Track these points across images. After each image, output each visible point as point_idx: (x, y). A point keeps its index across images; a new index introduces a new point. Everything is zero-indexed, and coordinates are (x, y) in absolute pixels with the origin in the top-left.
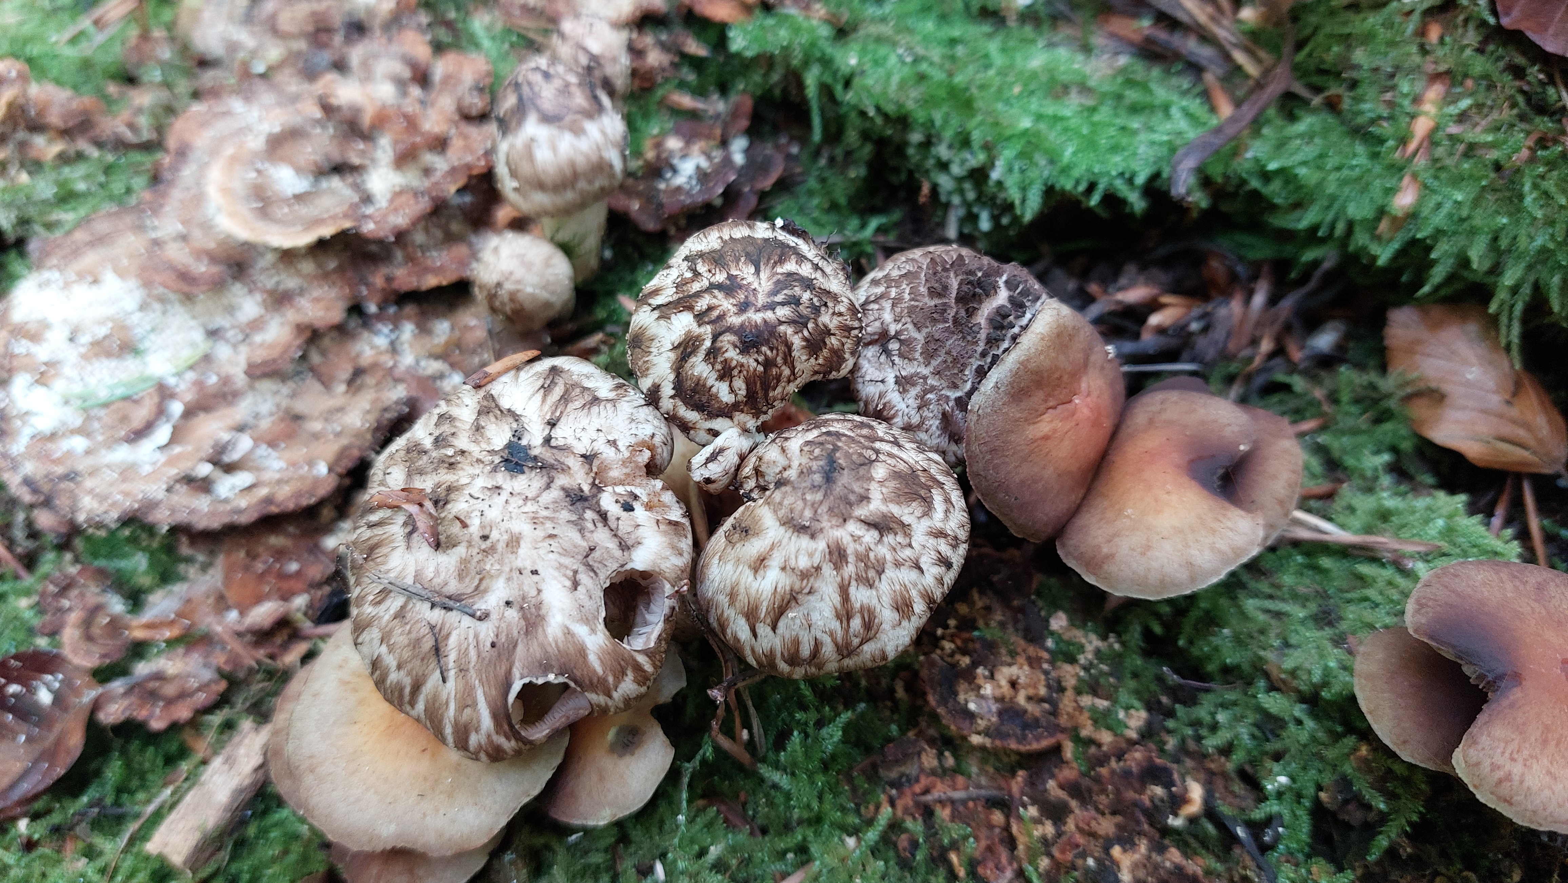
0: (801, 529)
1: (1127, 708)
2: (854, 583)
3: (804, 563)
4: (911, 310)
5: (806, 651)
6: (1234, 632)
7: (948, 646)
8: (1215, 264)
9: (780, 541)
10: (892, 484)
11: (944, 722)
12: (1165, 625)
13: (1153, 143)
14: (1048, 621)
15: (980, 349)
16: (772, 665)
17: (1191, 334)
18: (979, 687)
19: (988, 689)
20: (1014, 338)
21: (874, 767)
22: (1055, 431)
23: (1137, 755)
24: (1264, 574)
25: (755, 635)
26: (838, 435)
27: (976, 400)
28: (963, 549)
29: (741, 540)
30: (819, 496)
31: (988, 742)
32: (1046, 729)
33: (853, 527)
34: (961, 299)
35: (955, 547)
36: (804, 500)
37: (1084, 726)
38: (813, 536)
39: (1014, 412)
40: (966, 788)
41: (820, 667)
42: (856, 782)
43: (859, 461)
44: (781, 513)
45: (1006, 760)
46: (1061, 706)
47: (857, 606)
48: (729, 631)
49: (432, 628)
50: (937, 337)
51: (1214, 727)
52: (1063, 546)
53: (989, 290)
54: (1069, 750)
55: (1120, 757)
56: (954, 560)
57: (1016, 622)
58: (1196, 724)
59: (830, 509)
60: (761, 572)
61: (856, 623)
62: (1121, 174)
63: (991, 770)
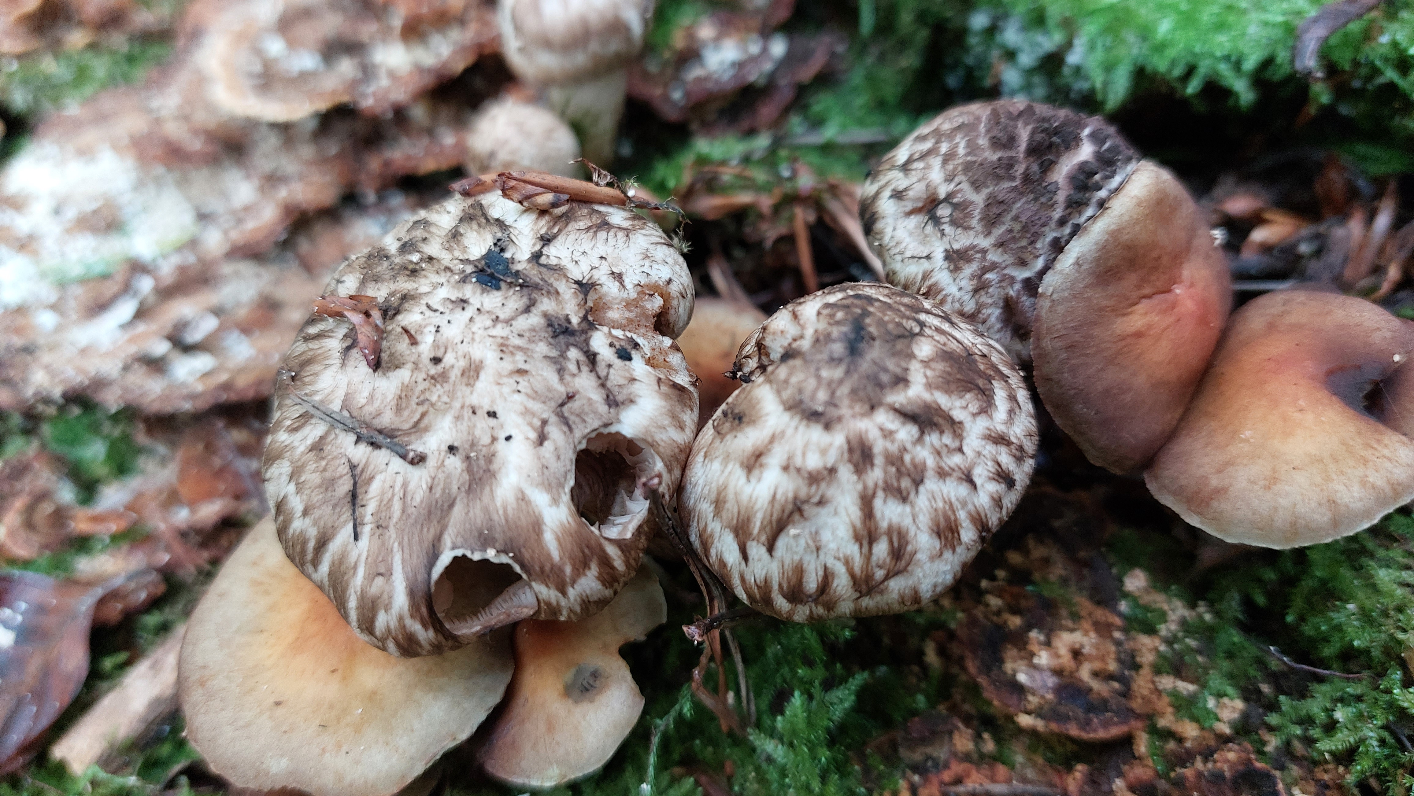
0: (813, 416)
1: (1220, 695)
2: (880, 494)
3: (813, 462)
4: (967, 167)
5: (811, 584)
6: (1362, 608)
7: (995, 602)
8: (1333, 175)
9: (783, 433)
10: (940, 366)
11: (986, 694)
12: (1270, 595)
13: (1266, 24)
14: (1121, 581)
15: (1057, 214)
16: (767, 600)
17: (1300, 257)
18: (1032, 655)
19: (1043, 658)
20: (1102, 204)
21: (894, 746)
22: (1150, 327)
23: (1231, 755)
24: (1396, 540)
25: (745, 557)
26: (870, 300)
27: (1050, 283)
28: (1029, 465)
29: (732, 429)
30: (838, 373)
31: (1040, 725)
32: (1117, 713)
33: (883, 418)
34: (1034, 150)
35: (1019, 459)
36: (818, 377)
37: (1162, 715)
38: (828, 427)
39: (1100, 297)
40: (1009, 781)
41: (830, 606)
42: (870, 761)
43: (896, 332)
44: (786, 394)
45: (1059, 749)
46: (1135, 687)
47: (884, 525)
48: (713, 552)
49: (353, 467)
50: (1000, 198)
51: (1331, 727)
52: (1156, 478)
53: (1071, 142)
54: (1142, 745)
55: (1208, 755)
56: (1017, 477)
57: (1081, 578)
58: (1307, 721)
59: (854, 392)
60: (756, 472)
61: (881, 549)
62: (1227, 58)
63: (1040, 760)
